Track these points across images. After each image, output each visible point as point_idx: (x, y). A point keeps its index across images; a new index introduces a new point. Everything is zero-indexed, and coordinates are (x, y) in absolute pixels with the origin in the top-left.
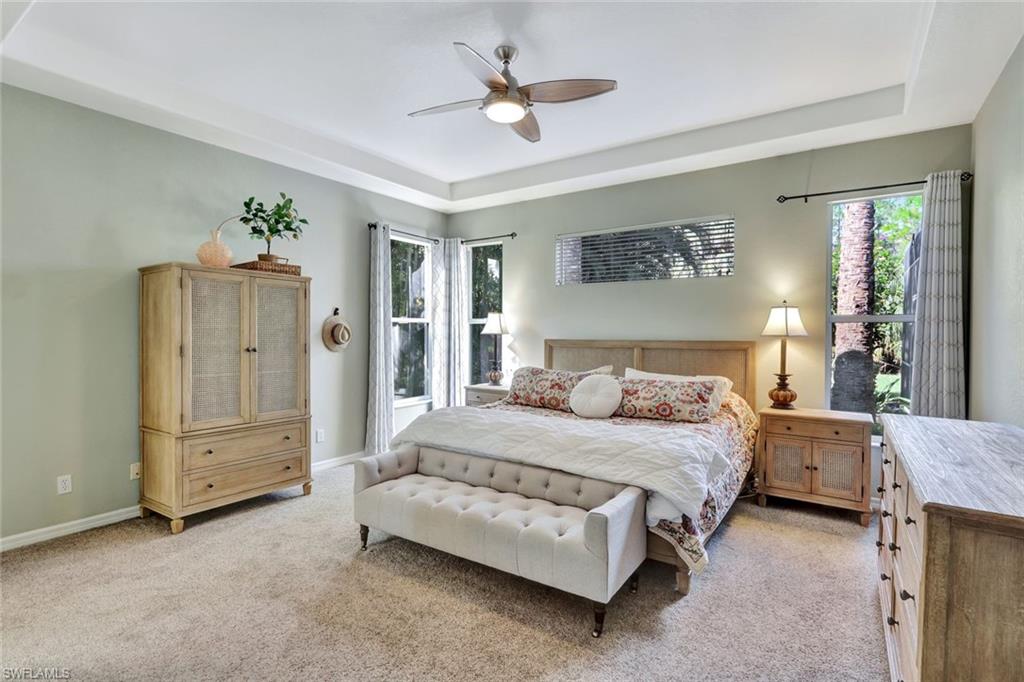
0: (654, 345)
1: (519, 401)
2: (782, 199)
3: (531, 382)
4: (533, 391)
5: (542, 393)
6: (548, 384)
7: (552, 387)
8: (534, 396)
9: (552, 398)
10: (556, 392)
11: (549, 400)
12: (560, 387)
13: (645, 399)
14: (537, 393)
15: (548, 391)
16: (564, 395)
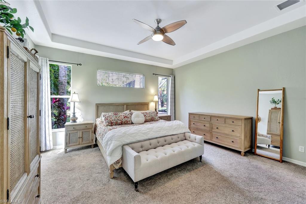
0: (129, 104)
1: (113, 124)
2: (154, 74)
3: (116, 117)
4: (118, 120)
5: (122, 120)
6: (123, 117)
7: (124, 118)
8: (119, 122)
9: (125, 121)
10: (126, 119)
11: (124, 122)
12: (127, 117)
13: (148, 117)
14: (120, 120)
15: (124, 119)
16: (129, 119)
